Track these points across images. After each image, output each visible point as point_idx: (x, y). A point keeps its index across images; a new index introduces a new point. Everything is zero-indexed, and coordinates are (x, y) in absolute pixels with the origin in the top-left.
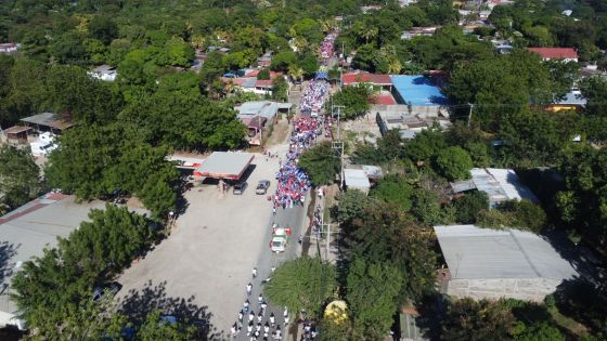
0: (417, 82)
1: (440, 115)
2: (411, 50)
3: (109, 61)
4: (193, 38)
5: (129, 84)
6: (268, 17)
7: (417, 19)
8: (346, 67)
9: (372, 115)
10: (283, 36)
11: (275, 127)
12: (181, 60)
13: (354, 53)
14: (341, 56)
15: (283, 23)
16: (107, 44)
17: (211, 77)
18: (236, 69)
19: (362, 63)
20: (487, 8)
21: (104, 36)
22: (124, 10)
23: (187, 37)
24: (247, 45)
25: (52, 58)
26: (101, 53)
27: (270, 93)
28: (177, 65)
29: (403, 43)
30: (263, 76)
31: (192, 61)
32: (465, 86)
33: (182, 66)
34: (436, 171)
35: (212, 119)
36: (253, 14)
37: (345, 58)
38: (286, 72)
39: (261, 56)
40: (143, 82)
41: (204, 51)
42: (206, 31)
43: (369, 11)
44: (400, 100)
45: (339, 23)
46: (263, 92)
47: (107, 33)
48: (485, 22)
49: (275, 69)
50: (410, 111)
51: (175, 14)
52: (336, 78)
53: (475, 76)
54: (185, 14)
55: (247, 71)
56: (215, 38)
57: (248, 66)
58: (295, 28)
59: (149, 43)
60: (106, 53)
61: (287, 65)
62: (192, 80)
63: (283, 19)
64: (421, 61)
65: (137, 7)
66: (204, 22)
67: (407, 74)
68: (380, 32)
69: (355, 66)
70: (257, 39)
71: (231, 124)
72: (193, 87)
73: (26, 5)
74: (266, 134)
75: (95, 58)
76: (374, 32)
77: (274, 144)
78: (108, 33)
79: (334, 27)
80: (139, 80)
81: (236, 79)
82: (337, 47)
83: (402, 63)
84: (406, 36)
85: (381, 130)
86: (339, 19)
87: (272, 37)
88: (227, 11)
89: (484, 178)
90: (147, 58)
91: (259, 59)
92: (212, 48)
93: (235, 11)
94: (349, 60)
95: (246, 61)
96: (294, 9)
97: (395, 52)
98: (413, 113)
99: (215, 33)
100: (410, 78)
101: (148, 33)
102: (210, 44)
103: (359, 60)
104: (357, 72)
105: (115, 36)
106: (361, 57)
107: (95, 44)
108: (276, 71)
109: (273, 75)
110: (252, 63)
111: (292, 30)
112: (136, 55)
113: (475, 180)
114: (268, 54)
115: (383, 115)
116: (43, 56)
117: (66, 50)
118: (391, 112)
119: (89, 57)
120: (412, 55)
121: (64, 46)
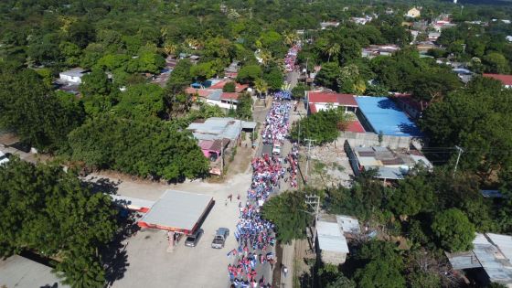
0: (383, 105)
1: (412, 147)
2: (373, 69)
3: (82, 64)
4: (166, 44)
5: (93, 93)
6: (237, 27)
7: (373, 37)
8: (309, 84)
9: (340, 142)
10: (249, 47)
11: (238, 149)
12: (151, 67)
13: (318, 69)
14: (305, 70)
15: (251, 34)
16: (84, 47)
17: (177, 89)
18: (203, 80)
19: (325, 81)
20: (434, 30)
21: (83, 39)
22: (111, 13)
23: (160, 43)
24: (216, 55)
25: (29, 58)
26: (76, 56)
27: (235, 107)
28: (147, 72)
29: (365, 61)
30: (228, 89)
31: (161, 69)
32: (444, 121)
33: (152, 73)
34: (426, 234)
35: (169, 149)
36: (223, 24)
37: (309, 73)
38: (251, 85)
39: (228, 66)
40: (108, 92)
41: (175, 58)
42: (179, 38)
43: (328, 27)
44: (368, 128)
45: (300, 36)
46: (228, 106)
47: (84, 37)
48: (435, 43)
49: (241, 81)
50: (380, 140)
51: (155, 20)
52: (300, 95)
53: (456, 110)
54: (163, 21)
55: (214, 82)
56: (187, 45)
57: (215, 77)
58: (261, 41)
59: (125, 47)
60: (81, 56)
61: (253, 79)
62: (156, 95)
63: (250, 30)
64: (385, 82)
65: (123, 11)
66: (178, 30)
67: (372, 95)
68: (342, 50)
69: (319, 83)
70: (225, 50)
71: (190, 155)
72: (156, 101)
73: (25, 5)
74: (228, 157)
75: (70, 61)
76: (335, 49)
77: (236, 173)
78: (86, 37)
79: (297, 41)
80: (103, 90)
81: (203, 90)
82: (299, 62)
83: (367, 84)
84: (364, 54)
85: (351, 162)
86: (301, 32)
87: (239, 47)
88: (201, 19)
89: (487, 249)
90: (117, 64)
91: (226, 69)
92: (183, 55)
93: (208, 19)
94: (313, 76)
95: (213, 72)
96: (260, 21)
97: (357, 71)
98: (384, 144)
99: (187, 40)
100: (375, 100)
101: (125, 38)
102: (181, 51)
103: (323, 77)
104: (321, 89)
105: (93, 39)
106: (325, 73)
107: (70, 48)
108: (242, 84)
109: (238, 88)
110: (220, 74)
111: (258, 42)
112: (108, 59)
113: (477, 251)
114: (235, 64)
115: (352, 143)
116: (21, 56)
117: (41, 52)
118: (360, 141)
119: (64, 60)
120: (374, 75)
121: (39, 48)
